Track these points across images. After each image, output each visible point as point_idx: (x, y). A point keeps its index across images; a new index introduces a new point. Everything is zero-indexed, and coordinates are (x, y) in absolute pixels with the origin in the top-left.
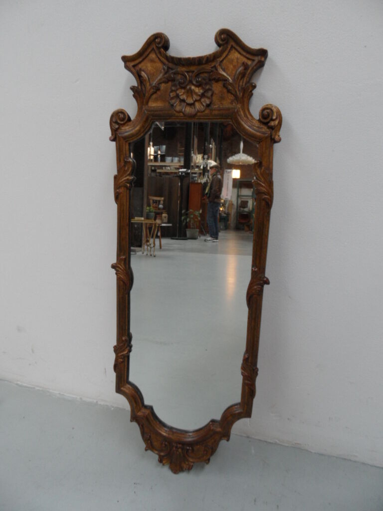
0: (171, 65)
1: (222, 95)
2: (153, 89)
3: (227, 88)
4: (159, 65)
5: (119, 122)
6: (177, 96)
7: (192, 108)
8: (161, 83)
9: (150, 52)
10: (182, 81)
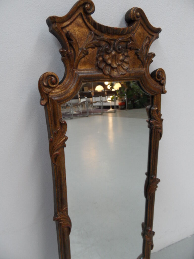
0: (97, 32)
1: (134, 61)
2: (83, 53)
4: (86, 30)
5: (51, 85)
6: (104, 61)
7: (115, 71)
8: (88, 48)
9: (77, 17)
10: (108, 47)
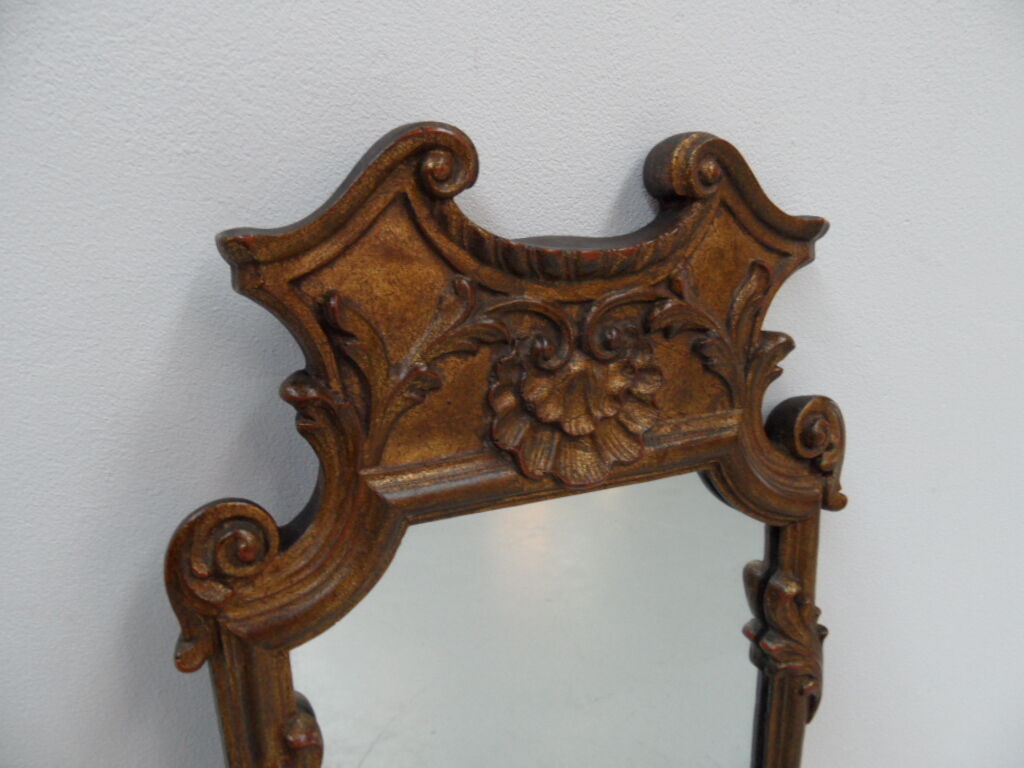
0: (487, 273)
1: (685, 382)
2: (411, 388)
3: (705, 359)
4: (431, 272)
5: (229, 569)
6: (525, 408)
7: (585, 450)
8: (442, 357)
9: (383, 213)
10: (546, 343)
